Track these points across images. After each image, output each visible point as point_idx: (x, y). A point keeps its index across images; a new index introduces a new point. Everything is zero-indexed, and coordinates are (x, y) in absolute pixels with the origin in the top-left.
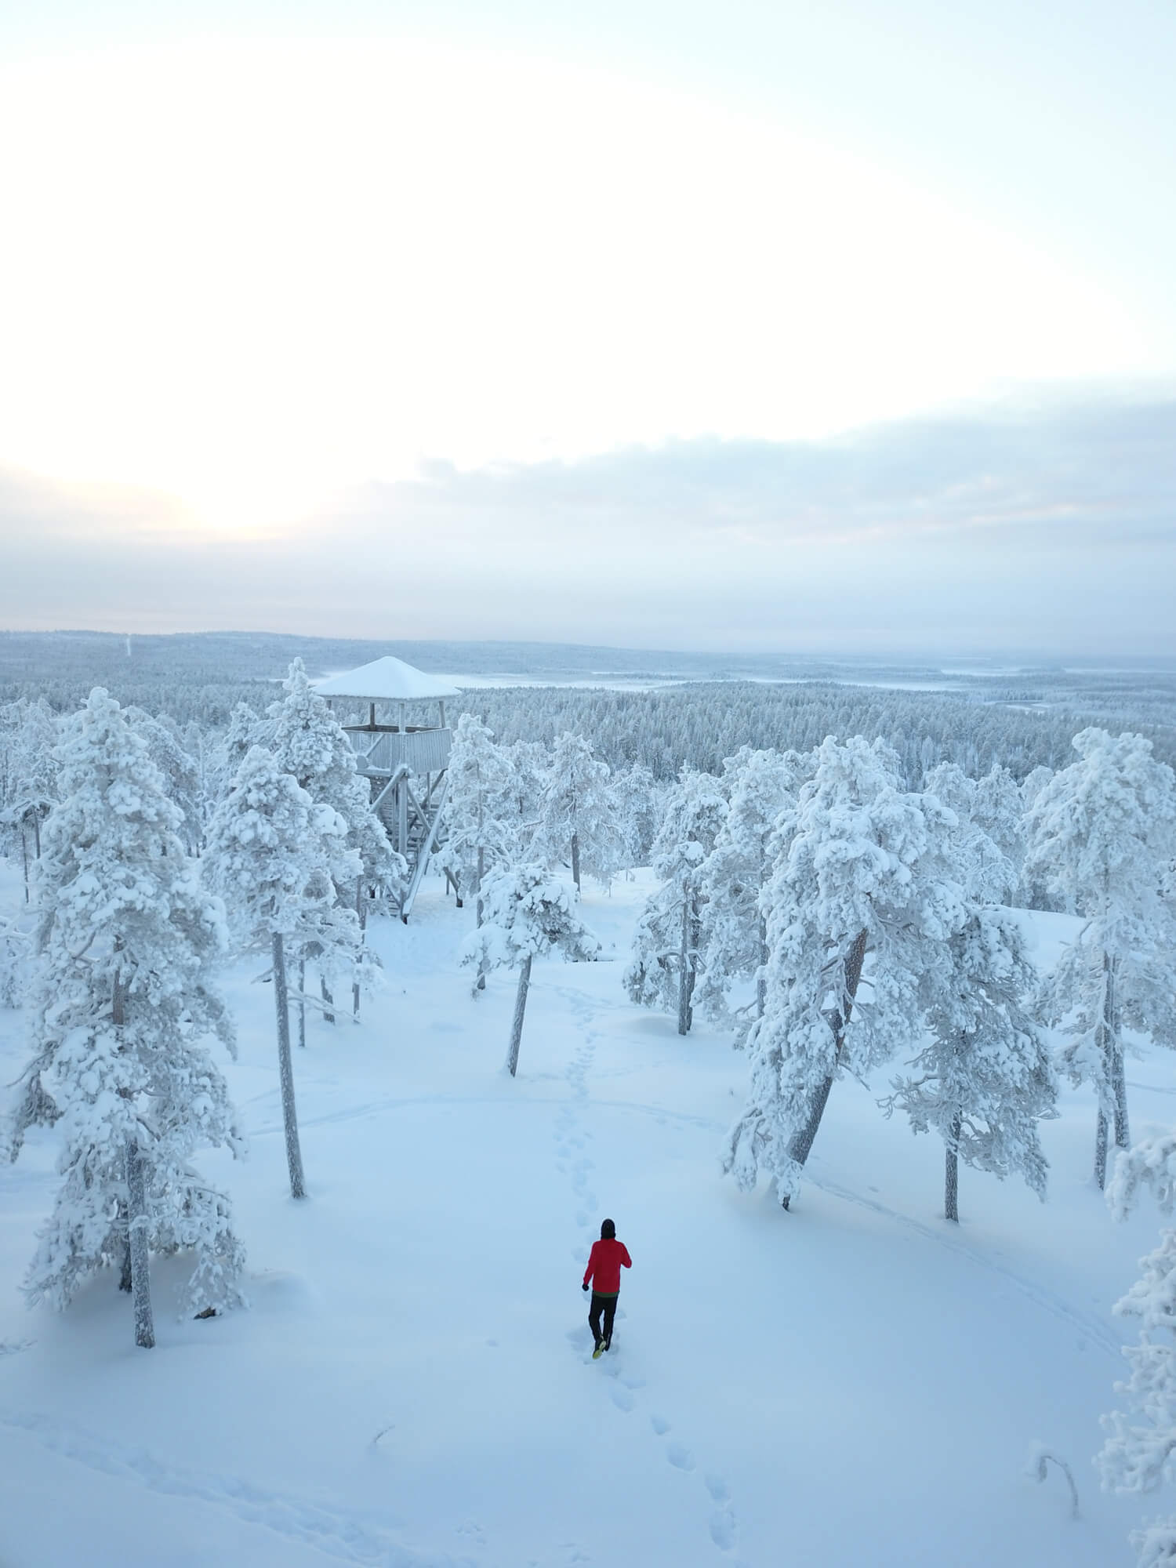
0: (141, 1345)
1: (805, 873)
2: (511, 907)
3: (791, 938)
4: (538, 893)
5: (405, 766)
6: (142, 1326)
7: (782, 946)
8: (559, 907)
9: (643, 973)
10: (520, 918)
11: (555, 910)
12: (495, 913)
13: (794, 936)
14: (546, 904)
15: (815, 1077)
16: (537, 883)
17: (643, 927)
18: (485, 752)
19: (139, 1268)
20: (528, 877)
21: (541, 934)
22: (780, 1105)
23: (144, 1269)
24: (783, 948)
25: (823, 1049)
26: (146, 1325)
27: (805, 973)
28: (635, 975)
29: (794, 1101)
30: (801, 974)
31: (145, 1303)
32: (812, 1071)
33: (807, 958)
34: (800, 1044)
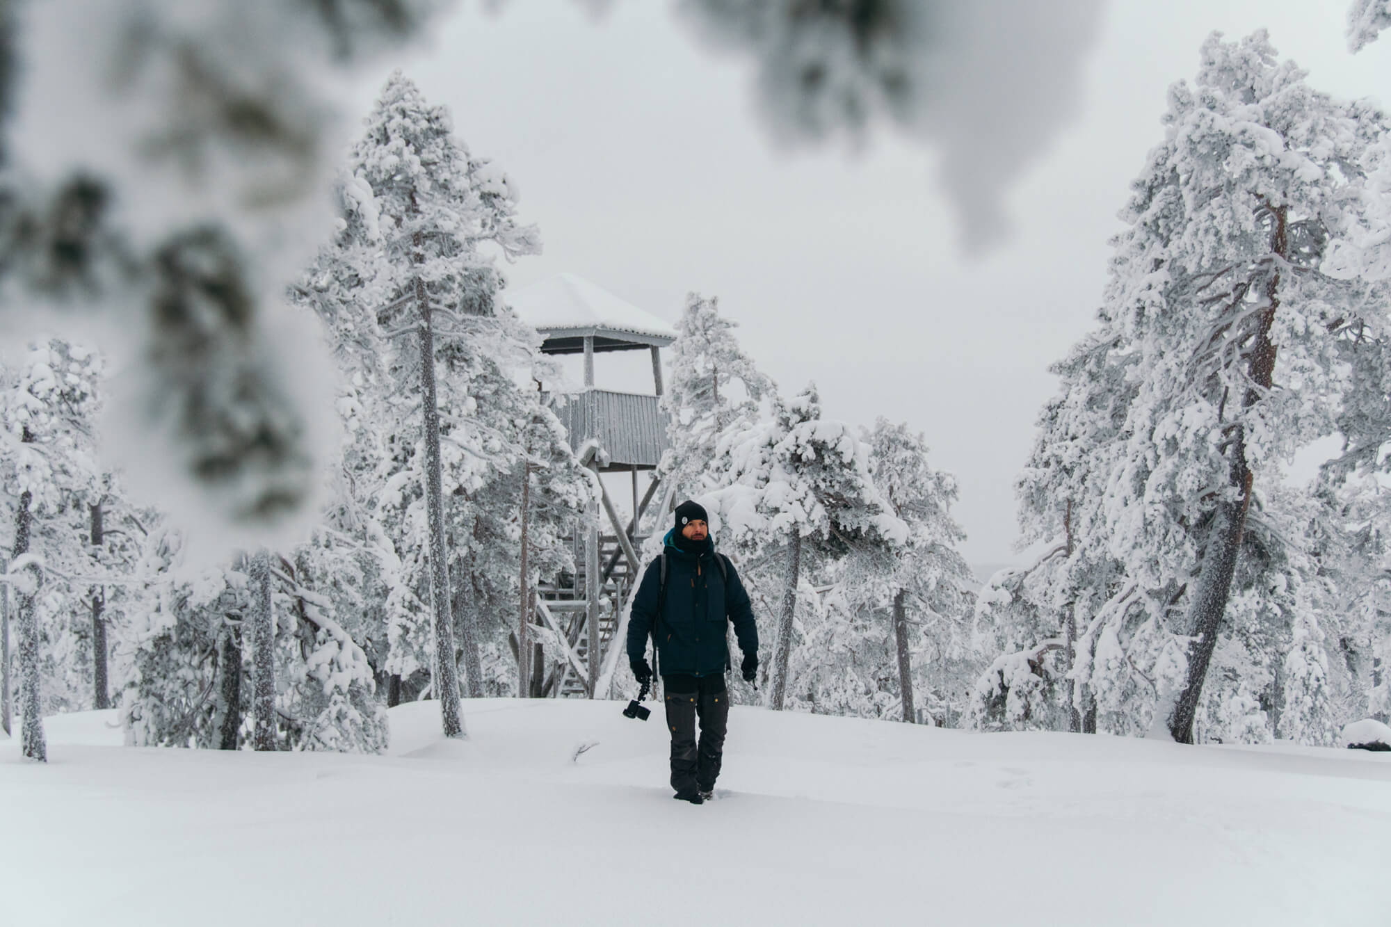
0: (263, 749)
1: (1172, 206)
2: (764, 462)
3: (1150, 287)
4: (804, 431)
5: (595, 443)
6: (263, 724)
7: (1136, 298)
8: (839, 454)
9: (1004, 688)
10: (778, 473)
11: (833, 457)
12: (740, 474)
13: (1154, 285)
14: (819, 448)
15: (1192, 478)
16: (804, 419)
17: (996, 588)
18: (727, 349)
19: (263, 644)
20: (788, 408)
21: (811, 498)
22: (1149, 546)
23: (267, 647)
24: (1139, 300)
25: (1201, 433)
26: (268, 725)
27: (1174, 340)
28: (991, 693)
29: (1170, 535)
30: (1169, 343)
31: (269, 693)
32: (1189, 470)
33: (1178, 319)
34: (1168, 437)
